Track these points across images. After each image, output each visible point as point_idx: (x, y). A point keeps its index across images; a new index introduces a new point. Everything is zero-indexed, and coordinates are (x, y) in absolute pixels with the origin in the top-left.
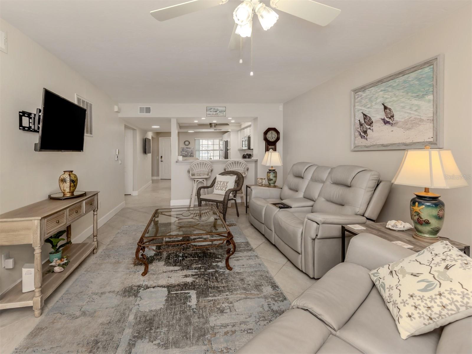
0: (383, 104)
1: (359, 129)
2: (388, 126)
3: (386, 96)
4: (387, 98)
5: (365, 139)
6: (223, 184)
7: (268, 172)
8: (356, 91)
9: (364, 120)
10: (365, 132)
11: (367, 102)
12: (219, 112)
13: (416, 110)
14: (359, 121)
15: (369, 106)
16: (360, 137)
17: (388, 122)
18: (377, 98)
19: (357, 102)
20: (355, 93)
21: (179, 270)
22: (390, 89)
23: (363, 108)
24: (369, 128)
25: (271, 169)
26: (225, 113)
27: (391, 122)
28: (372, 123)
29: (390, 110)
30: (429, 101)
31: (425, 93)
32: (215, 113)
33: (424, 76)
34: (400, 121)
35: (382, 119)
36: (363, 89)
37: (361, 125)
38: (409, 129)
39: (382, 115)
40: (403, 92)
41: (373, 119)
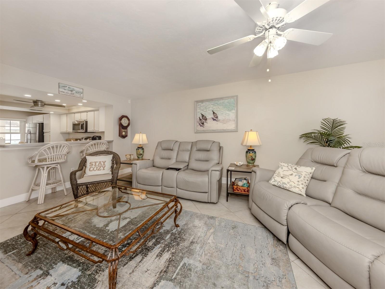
0: (213, 111)
1: (199, 122)
2: (215, 121)
3: (214, 107)
4: (215, 109)
5: (203, 127)
6: (99, 164)
7: (137, 149)
8: (197, 102)
9: (202, 117)
10: (203, 124)
11: (204, 109)
12: (75, 92)
13: (228, 116)
14: (199, 117)
15: (205, 111)
16: (200, 126)
17: (215, 120)
18: (209, 108)
19: (198, 108)
20: (197, 103)
21: (143, 258)
22: (216, 105)
23: (201, 111)
24: (205, 122)
25: (139, 146)
26: (82, 95)
27: (217, 120)
28: (207, 119)
29: (216, 114)
30: (233, 113)
31: (231, 109)
32: (70, 92)
33: (231, 102)
34: (221, 120)
35: (212, 118)
36: (202, 101)
37: (200, 120)
38: (225, 123)
39: (212, 116)
40: (222, 107)
41: (207, 118)
